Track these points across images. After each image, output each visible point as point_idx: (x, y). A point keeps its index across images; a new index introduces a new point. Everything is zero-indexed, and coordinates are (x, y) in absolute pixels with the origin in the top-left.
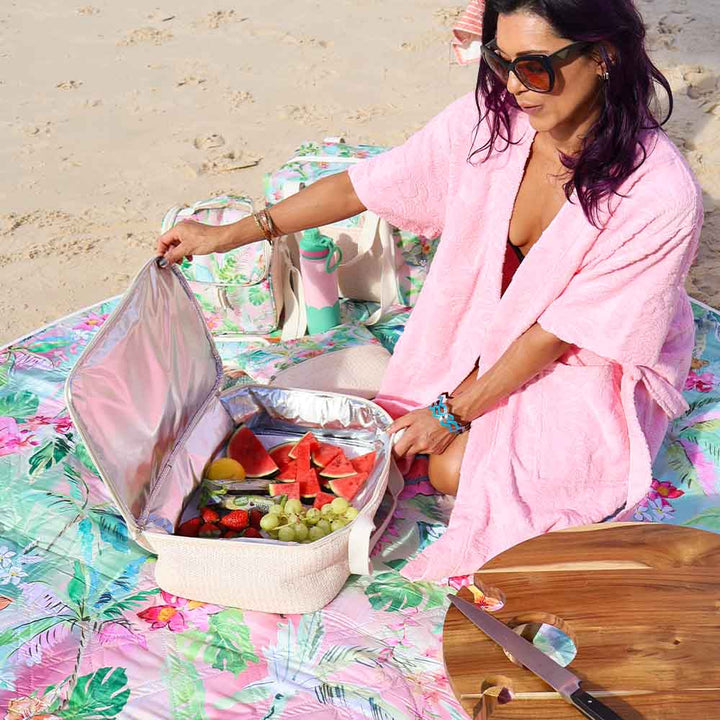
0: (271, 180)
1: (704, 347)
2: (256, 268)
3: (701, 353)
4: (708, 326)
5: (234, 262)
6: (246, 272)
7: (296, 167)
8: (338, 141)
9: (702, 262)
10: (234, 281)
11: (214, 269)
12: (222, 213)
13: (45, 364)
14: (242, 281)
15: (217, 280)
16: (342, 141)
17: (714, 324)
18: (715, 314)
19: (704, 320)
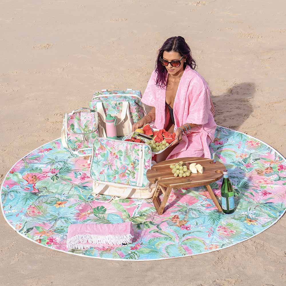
0: (92, 103)
1: (220, 136)
2: (94, 127)
3: (219, 137)
4: (220, 131)
5: (87, 126)
6: (91, 128)
7: (98, 98)
8: (106, 90)
9: (217, 116)
10: (88, 132)
11: (81, 129)
12: (80, 113)
13: (36, 161)
14: (90, 131)
15: (83, 132)
16: (107, 90)
17: (222, 130)
18: (221, 128)
19: (219, 129)
